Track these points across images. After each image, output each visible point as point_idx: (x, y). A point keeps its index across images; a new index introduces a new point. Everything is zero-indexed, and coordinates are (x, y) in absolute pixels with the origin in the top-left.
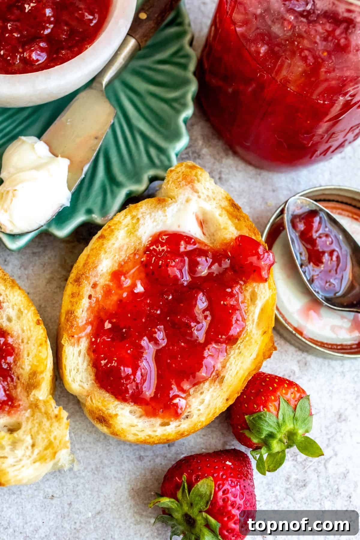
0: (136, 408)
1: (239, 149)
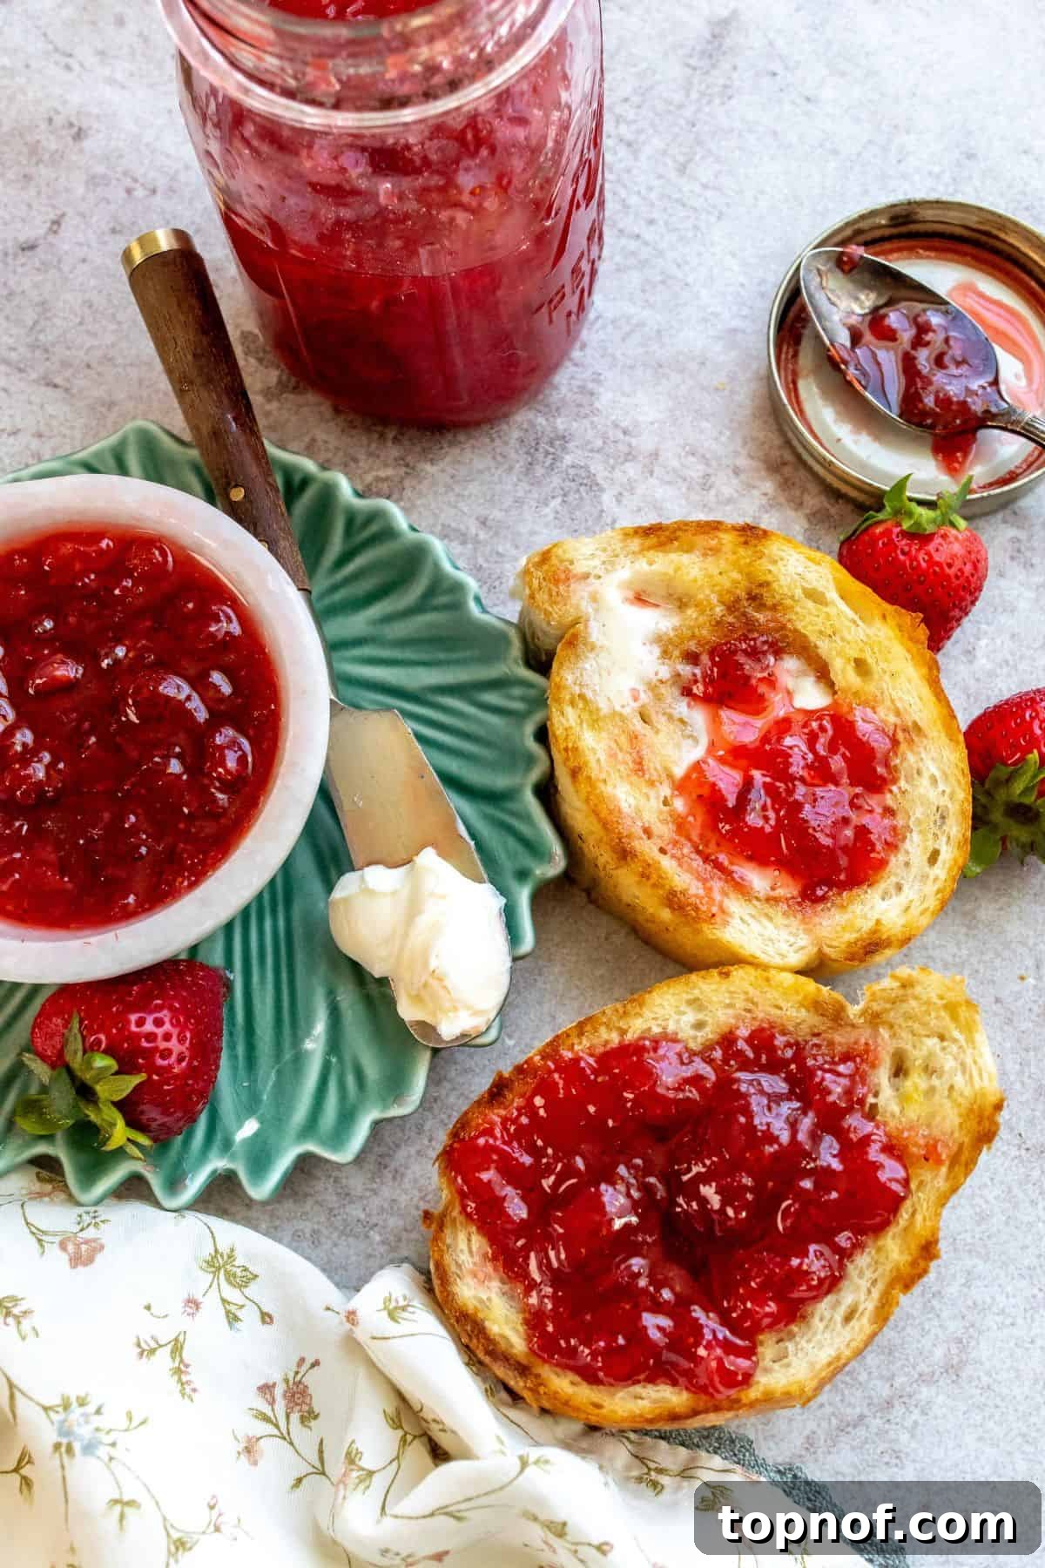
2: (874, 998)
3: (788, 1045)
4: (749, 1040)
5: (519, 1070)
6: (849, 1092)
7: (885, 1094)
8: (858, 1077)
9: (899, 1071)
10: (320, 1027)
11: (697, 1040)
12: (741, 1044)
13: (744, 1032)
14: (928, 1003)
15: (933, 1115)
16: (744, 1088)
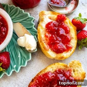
0: (65, 52)
1: (33, 6)
2: (70, 64)
3: (62, 71)
4: (58, 71)
5: (34, 78)
6: (69, 75)
7: (73, 74)
8: (70, 73)
9: (74, 71)
10: (19, 54)
11: (52, 71)
12: (57, 71)
13: (57, 70)
14: (76, 64)
15: (78, 76)
16: (58, 76)
